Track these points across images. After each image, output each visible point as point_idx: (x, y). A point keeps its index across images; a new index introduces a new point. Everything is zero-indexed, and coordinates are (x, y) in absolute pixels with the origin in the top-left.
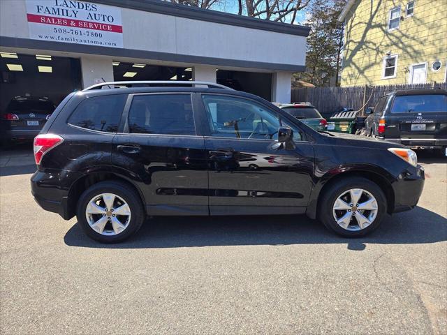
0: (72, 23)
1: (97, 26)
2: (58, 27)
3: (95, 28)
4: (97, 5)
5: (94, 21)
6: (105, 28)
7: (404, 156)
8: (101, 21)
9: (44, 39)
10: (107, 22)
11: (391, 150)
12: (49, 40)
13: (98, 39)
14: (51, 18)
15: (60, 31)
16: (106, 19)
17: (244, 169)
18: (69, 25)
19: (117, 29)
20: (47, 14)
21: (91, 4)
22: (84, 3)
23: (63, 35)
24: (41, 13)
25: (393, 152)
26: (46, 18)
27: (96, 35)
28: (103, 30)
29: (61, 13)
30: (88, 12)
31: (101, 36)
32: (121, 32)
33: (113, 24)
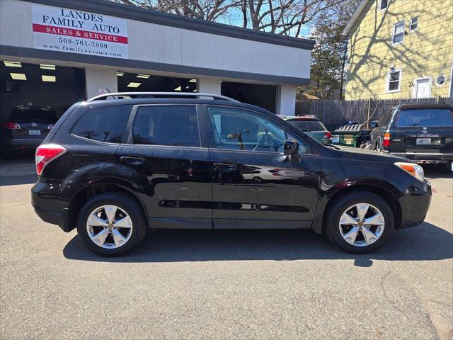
0: (78, 34)
1: (103, 37)
2: (63, 37)
3: (100, 39)
4: (103, 16)
5: (100, 32)
6: (111, 39)
7: (411, 171)
8: (107, 32)
9: (48, 49)
10: (112, 33)
11: (398, 164)
12: (54, 49)
13: (103, 50)
14: (56, 28)
15: (65, 41)
16: (112, 30)
17: (248, 181)
18: (74, 35)
19: (123, 40)
20: (53, 25)
21: (97, 15)
22: (90, 14)
23: (68, 45)
24: (47, 24)
25: (400, 167)
26: (52, 28)
27: (101, 46)
28: (108, 40)
29: (66, 23)
30: (94, 23)
31: (106, 46)
32: (127, 43)
33: (118, 35)
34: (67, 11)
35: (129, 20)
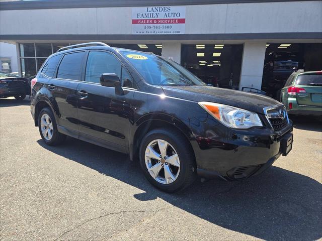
0: (155, 22)
1: (170, 21)
2: (147, 25)
3: (168, 23)
4: (171, 7)
5: (168, 18)
6: (174, 21)
7: (214, 112)
8: (172, 18)
9: (139, 34)
10: (176, 17)
11: (202, 103)
12: (142, 34)
13: (169, 30)
14: (143, 20)
15: (148, 27)
16: (175, 15)
18: (153, 23)
19: (182, 21)
20: (142, 18)
21: (167, 7)
22: (163, 7)
23: (149, 30)
24: (139, 18)
25: (202, 106)
26: (141, 20)
27: (168, 27)
28: (172, 23)
29: (149, 16)
30: (165, 12)
31: (171, 27)
32: (184, 22)
33: (179, 18)
34: (150, 8)
35: (187, 6)
